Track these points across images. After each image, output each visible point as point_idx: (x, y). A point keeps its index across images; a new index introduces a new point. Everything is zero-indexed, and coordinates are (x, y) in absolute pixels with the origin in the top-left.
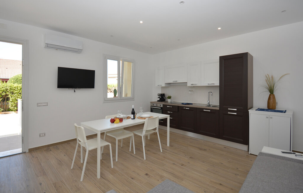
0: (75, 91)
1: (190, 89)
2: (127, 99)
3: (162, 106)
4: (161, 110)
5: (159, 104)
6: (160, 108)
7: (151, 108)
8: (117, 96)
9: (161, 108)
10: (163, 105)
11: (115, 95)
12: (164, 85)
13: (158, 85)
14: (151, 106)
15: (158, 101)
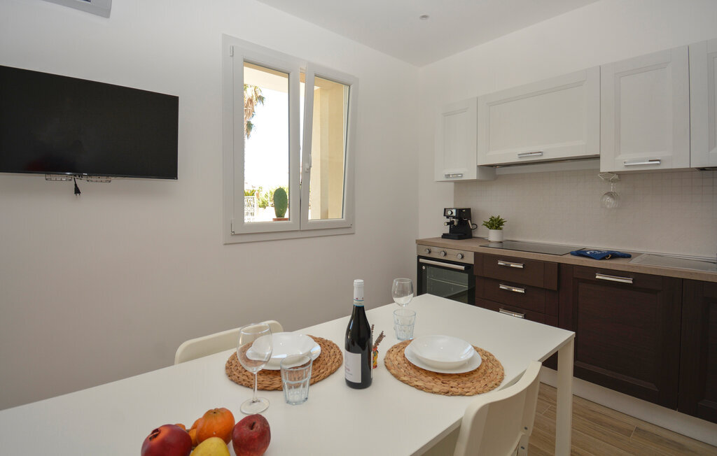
0: (77, 191)
1: (612, 188)
2: (324, 229)
3: (470, 259)
4: (466, 276)
5: (457, 252)
6: (463, 268)
7: (420, 265)
8: (286, 216)
9: (468, 266)
10: (476, 254)
11: (280, 215)
12: (472, 175)
13: (448, 176)
14: (419, 257)
15: (445, 236)
